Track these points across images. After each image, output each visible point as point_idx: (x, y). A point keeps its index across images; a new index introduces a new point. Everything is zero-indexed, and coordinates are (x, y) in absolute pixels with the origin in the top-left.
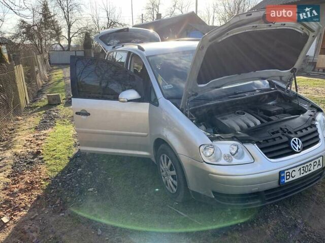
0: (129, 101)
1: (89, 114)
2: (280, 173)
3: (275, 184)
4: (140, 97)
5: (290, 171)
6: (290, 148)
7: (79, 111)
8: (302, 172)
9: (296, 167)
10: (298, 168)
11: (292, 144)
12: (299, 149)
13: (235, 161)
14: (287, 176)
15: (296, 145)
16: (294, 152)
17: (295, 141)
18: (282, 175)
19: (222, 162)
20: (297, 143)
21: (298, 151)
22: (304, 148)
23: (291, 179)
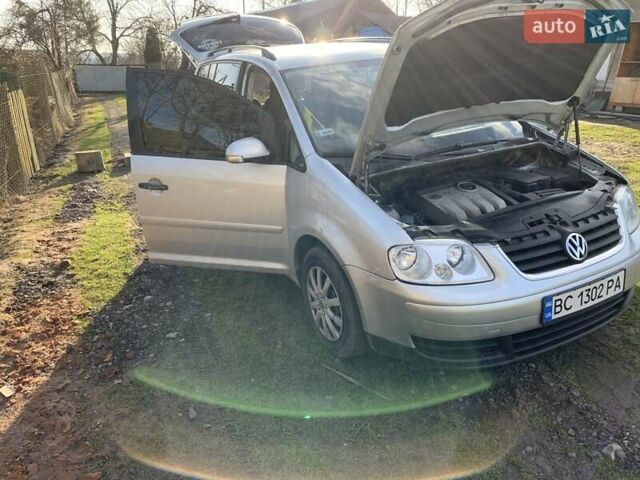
0: (246, 160)
1: (166, 188)
2: (545, 300)
3: (533, 322)
4: (268, 153)
5: (563, 297)
6: (563, 252)
7: (146, 181)
8: (585, 299)
9: (574, 289)
10: (579, 291)
11: (568, 245)
12: (581, 256)
13: (457, 277)
14: (556, 306)
15: (575, 247)
16: (571, 262)
17: (573, 240)
18: (548, 305)
19: (433, 278)
20: (577, 244)
21: (579, 259)
22: (591, 254)
23: (564, 313)
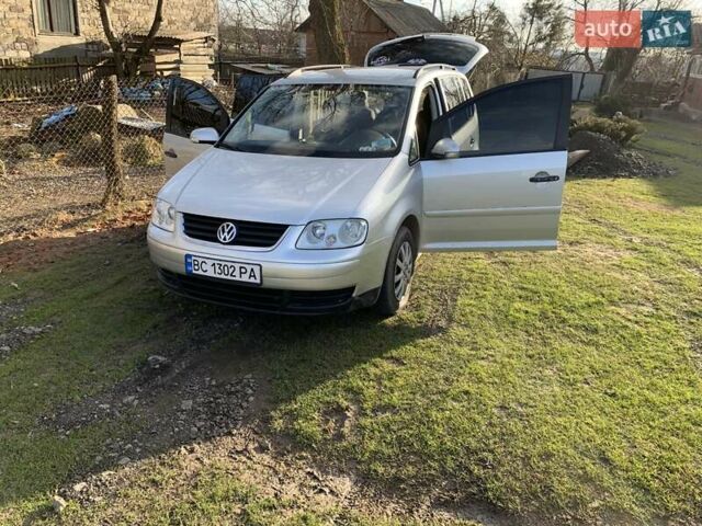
1: (175, 156)
2: (188, 256)
5: (200, 260)
8: (218, 270)
9: (208, 258)
10: (211, 261)
12: (225, 239)
14: (195, 264)
15: (223, 231)
16: (216, 240)
17: (225, 227)
18: (189, 260)
20: (227, 230)
22: (233, 243)
23: (200, 272)
